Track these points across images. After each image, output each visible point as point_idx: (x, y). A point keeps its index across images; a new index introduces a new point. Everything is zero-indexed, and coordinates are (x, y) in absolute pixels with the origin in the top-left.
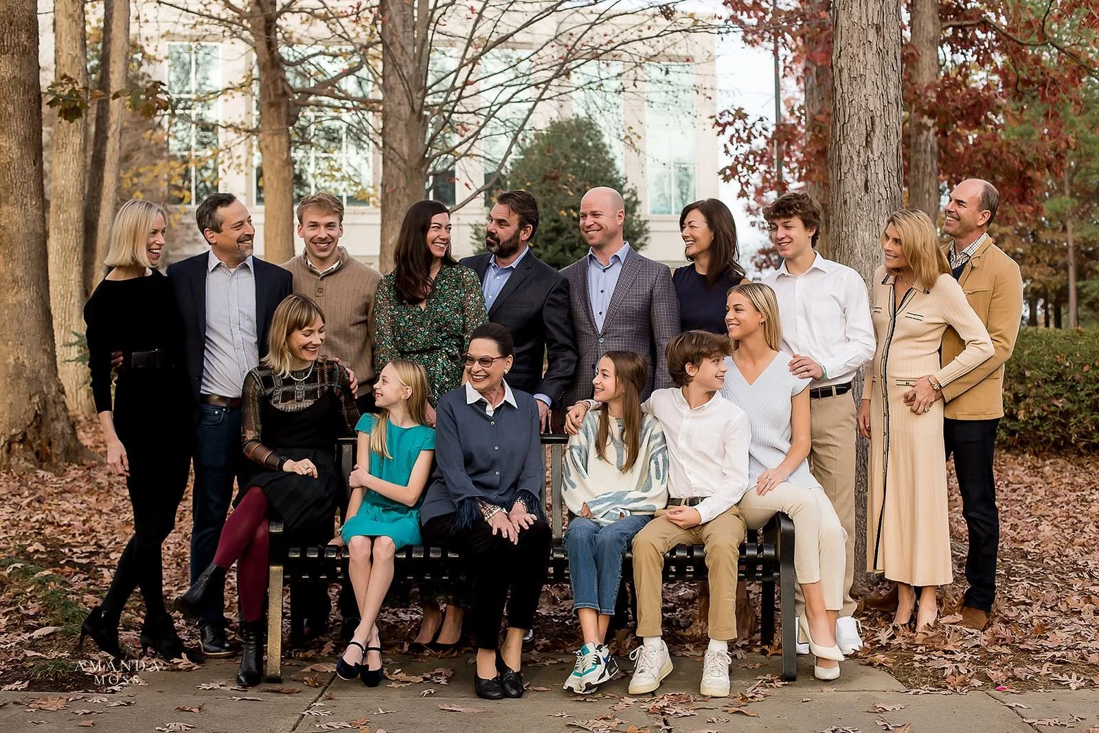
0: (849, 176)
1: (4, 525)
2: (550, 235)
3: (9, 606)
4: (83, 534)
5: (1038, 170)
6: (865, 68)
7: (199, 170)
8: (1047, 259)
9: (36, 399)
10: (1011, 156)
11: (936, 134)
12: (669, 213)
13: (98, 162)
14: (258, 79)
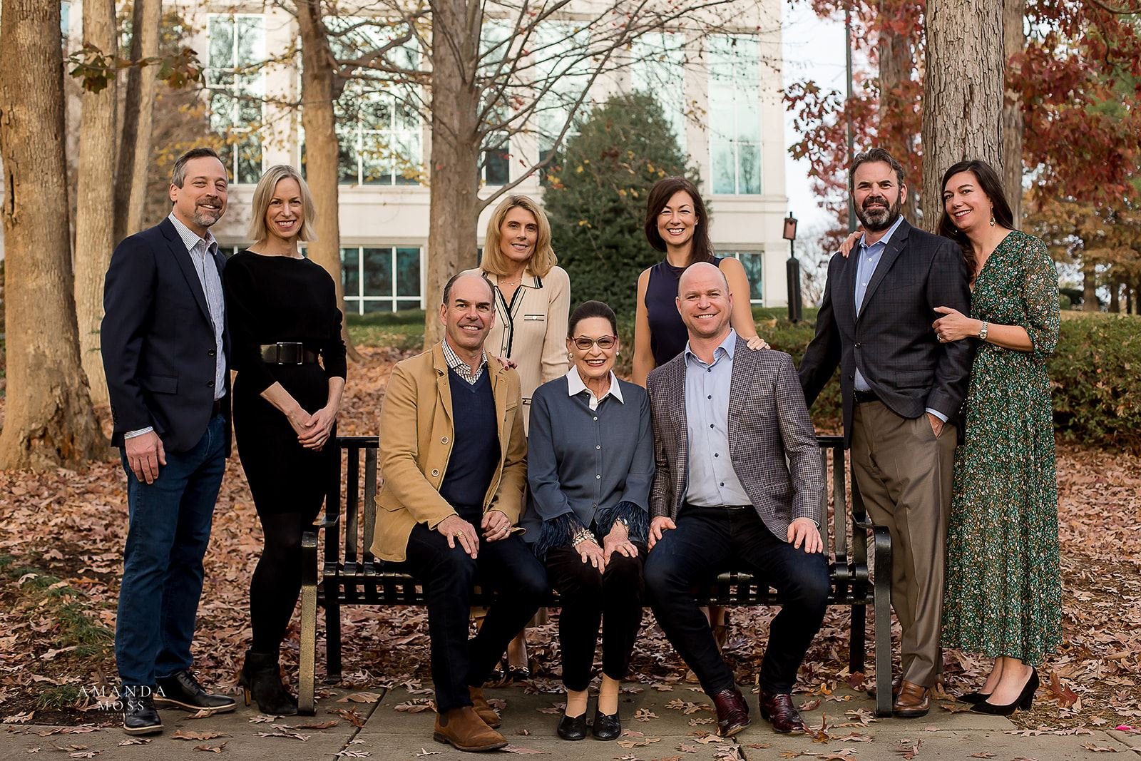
0: (945, 150)
1: (20, 529)
2: (609, 215)
3: (20, 622)
4: (105, 540)
5: (1129, 147)
6: (963, 30)
7: (242, 148)
8: (1129, 241)
9: (58, 392)
10: (1100, 132)
11: (1022, 109)
12: (733, 192)
13: (129, 137)
14: (301, 50)
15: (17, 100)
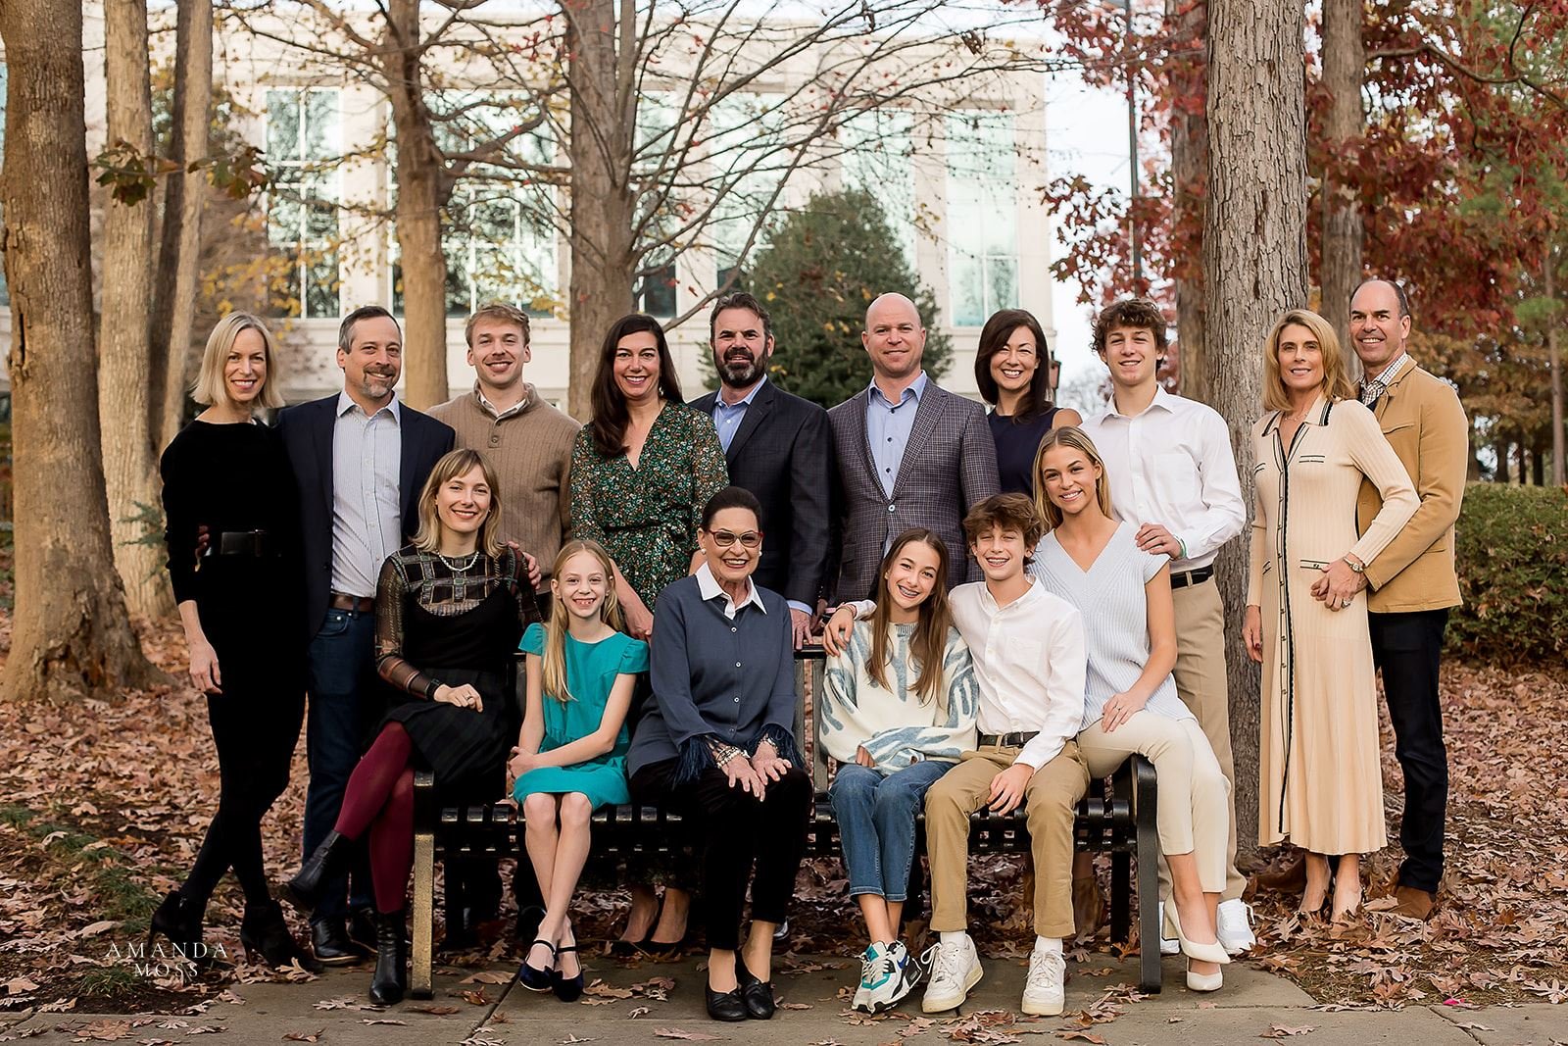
0: (1231, 275)
1: (39, 777)
2: (811, 357)
3: (47, 893)
4: (151, 789)
5: (1505, 260)
6: (1254, 122)
7: (311, 269)
8: (1521, 386)
9: (83, 598)
10: (1466, 240)
11: (1359, 211)
13: (169, 260)
14: (393, 140)
15: (28, 216)
